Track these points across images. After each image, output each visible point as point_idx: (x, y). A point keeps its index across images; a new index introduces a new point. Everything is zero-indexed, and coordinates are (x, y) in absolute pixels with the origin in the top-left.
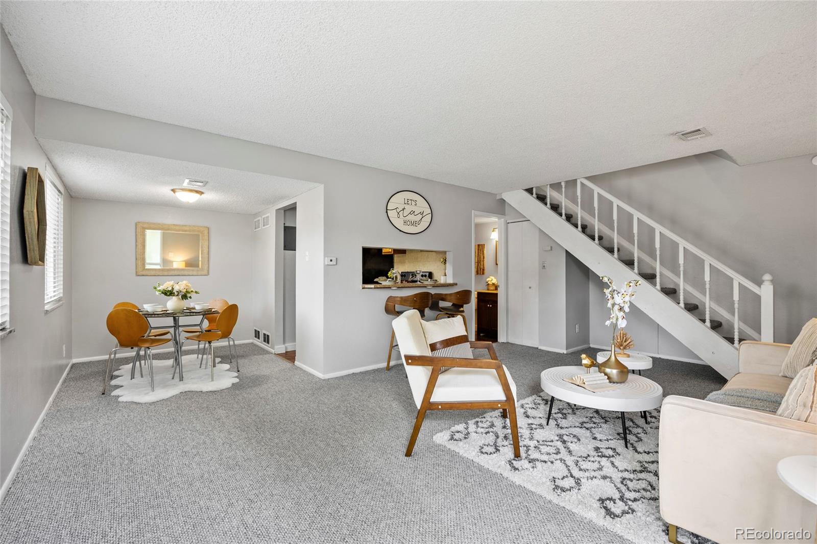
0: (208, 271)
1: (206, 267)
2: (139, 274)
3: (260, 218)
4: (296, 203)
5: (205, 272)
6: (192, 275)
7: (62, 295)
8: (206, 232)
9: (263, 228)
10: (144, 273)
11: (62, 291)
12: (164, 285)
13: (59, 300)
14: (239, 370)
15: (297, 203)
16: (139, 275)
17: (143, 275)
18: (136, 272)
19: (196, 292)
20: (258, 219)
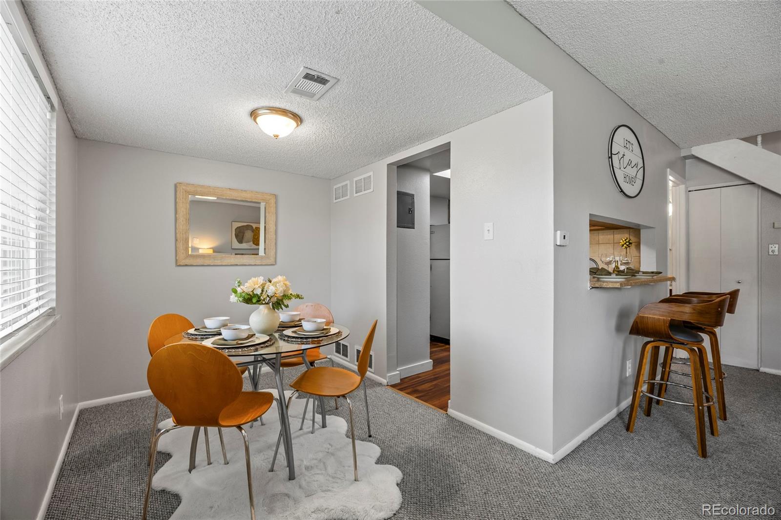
0: (276, 258)
1: (272, 253)
2: (181, 264)
3: (348, 182)
4: (449, 143)
5: (272, 260)
6: (255, 265)
7: (53, 304)
8: (273, 201)
9: (355, 195)
10: (188, 262)
11: (54, 296)
12: (247, 285)
13: (50, 313)
14: (372, 433)
15: (451, 143)
16: (180, 266)
17: (186, 265)
18: (176, 260)
19: (298, 296)
20: (344, 184)
